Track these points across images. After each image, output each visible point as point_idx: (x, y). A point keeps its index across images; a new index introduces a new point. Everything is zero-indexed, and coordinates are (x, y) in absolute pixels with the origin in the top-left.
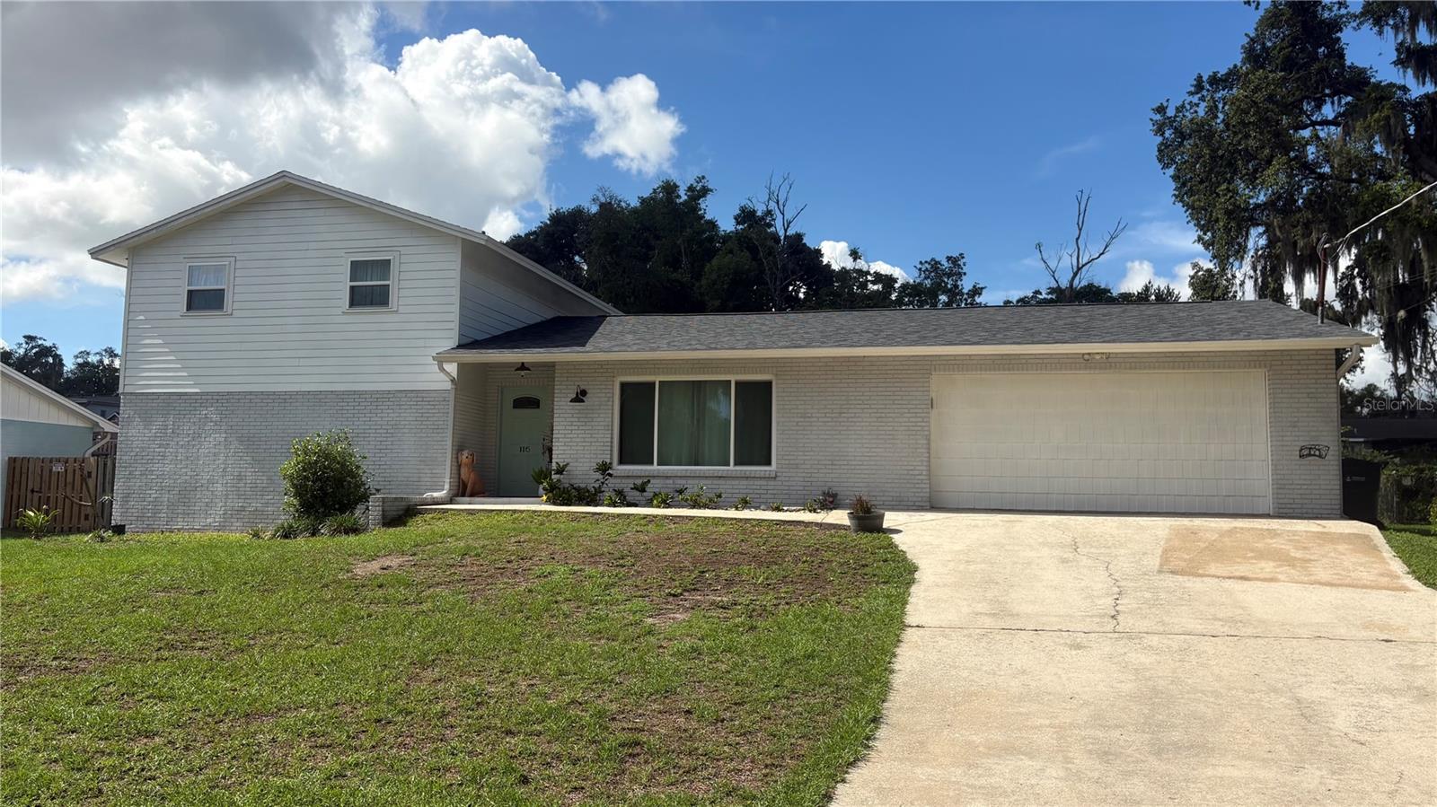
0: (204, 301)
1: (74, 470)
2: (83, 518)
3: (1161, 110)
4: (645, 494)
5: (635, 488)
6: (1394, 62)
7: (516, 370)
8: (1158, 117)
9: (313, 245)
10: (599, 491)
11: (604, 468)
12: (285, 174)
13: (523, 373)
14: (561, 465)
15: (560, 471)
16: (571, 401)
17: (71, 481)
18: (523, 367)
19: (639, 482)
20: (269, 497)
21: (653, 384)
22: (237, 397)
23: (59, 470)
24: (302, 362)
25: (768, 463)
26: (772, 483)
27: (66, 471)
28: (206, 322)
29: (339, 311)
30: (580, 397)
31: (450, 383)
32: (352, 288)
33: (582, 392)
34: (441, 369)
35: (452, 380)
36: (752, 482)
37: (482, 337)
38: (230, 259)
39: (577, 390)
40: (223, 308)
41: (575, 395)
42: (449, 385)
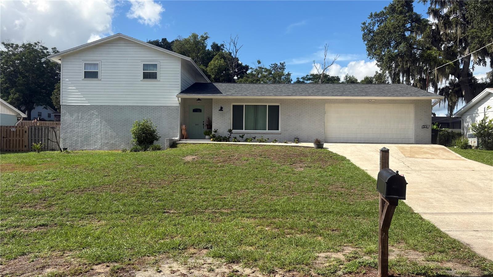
0: (91, 75)
1: (20, 130)
2: (24, 146)
3: (364, 24)
4: (243, 138)
5: (240, 137)
6: (427, 13)
7: (197, 100)
8: (363, 26)
9: (129, 58)
10: (229, 137)
11: (230, 131)
12: (120, 34)
13: (199, 101)
14: (216, 130)
15: (216, 132)
16: (219, 110)
17: (19, 134)
18: (199, 99)
19: (241, 135)
20: (117, 139)
21: (243, 106)
22: (104, 107)
23: (14, 130)
24: (127, 96)
25: (278, 129)
26: (280, 135)
27: (16, 130)
28: (92, 82)
29: (139, 80)
30: (221, 109)
31: (179, 104)
32: (144, 73)
33: (222, 108)
34: (178, 100)
35: (179, 103)
36: (273, 135)
37: (184, 89)
38: (100, 61)
39: (220, 107)
40: (98, 78)
41: (220, 109)
42: (178, 105)
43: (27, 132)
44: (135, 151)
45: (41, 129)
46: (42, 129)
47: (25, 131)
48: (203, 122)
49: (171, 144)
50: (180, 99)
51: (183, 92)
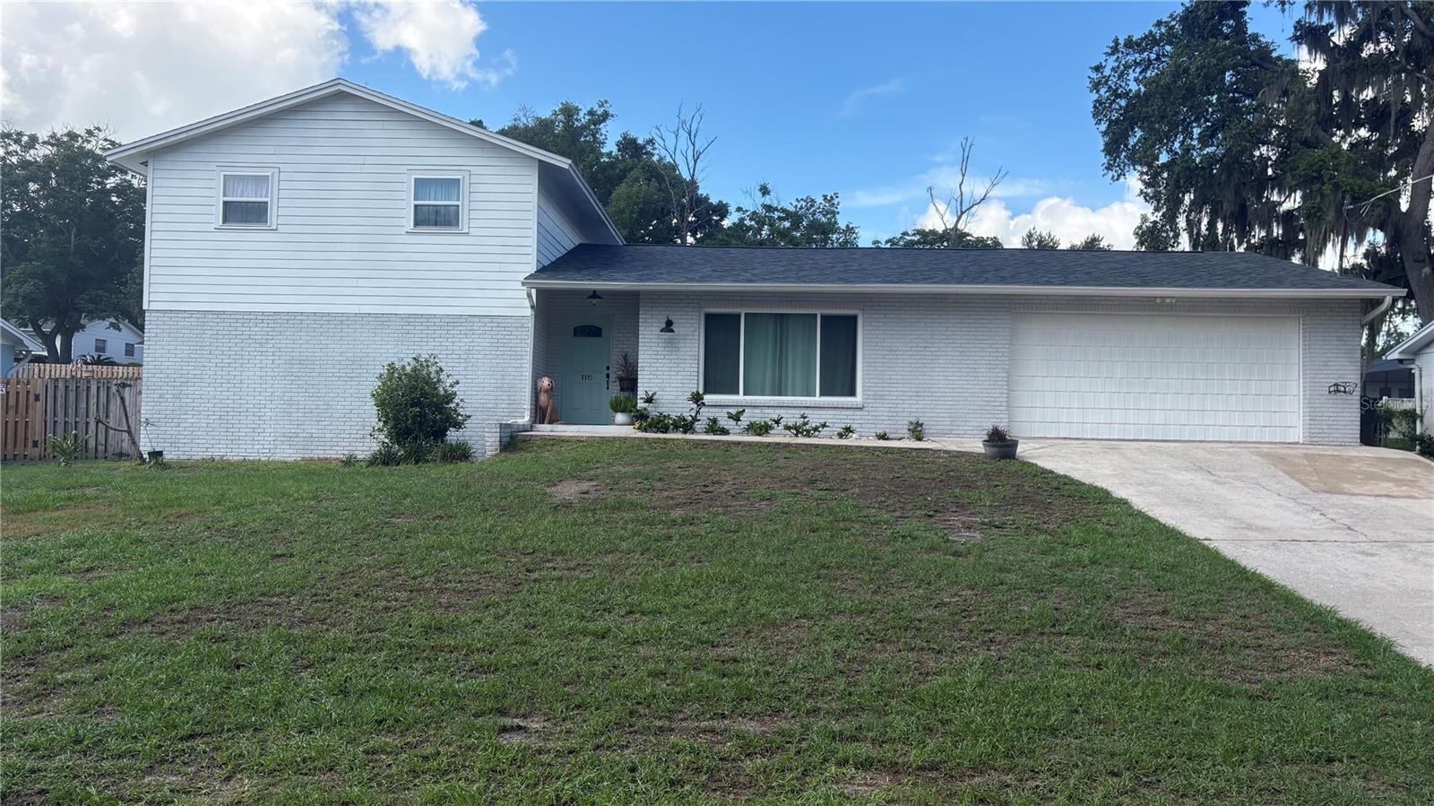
0: (243, 213)
1: (18, 393)
2: (30, 444)
4: (739, 423)
5: (731, 416)
6: (1290, 38)
7: (590, 297)
9: (368, 160)
10: (695, 419)
11: (697, 398)
12: (340, 81)
13: (594, 301)
14: (650, 394)
15: (649, 400)
16: (661, 331)
17: (15, 404)
18: (595, 294)
19: (733, 411)
20: (326, 423)
21: (738, 316)
22: (286, 318)
24: (361, 283)
25: (852, 393)
26: (861, 413)
27: (8, 393)
28: (247, 238)
29: (403, 231)
30: (669, 326)
31: (530, 309)
32: (416, 206)
33: (669, 323)
34: (529, 296)
35: (532, 307)
36: (839, 413)
37: (546, 263)
38: (273, 170)
39: (664, 321)
40: (267, 222)
41: (664, 326)
42: (529, 312)
43: (42, 398)
44: (386, 463)
45: (85, 388)
46: (88, 388)
47: (36, 395)
48: (608, 368)
49: (504, 440)
50: (534, 292)
51: (543, 271)
